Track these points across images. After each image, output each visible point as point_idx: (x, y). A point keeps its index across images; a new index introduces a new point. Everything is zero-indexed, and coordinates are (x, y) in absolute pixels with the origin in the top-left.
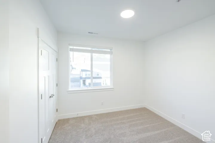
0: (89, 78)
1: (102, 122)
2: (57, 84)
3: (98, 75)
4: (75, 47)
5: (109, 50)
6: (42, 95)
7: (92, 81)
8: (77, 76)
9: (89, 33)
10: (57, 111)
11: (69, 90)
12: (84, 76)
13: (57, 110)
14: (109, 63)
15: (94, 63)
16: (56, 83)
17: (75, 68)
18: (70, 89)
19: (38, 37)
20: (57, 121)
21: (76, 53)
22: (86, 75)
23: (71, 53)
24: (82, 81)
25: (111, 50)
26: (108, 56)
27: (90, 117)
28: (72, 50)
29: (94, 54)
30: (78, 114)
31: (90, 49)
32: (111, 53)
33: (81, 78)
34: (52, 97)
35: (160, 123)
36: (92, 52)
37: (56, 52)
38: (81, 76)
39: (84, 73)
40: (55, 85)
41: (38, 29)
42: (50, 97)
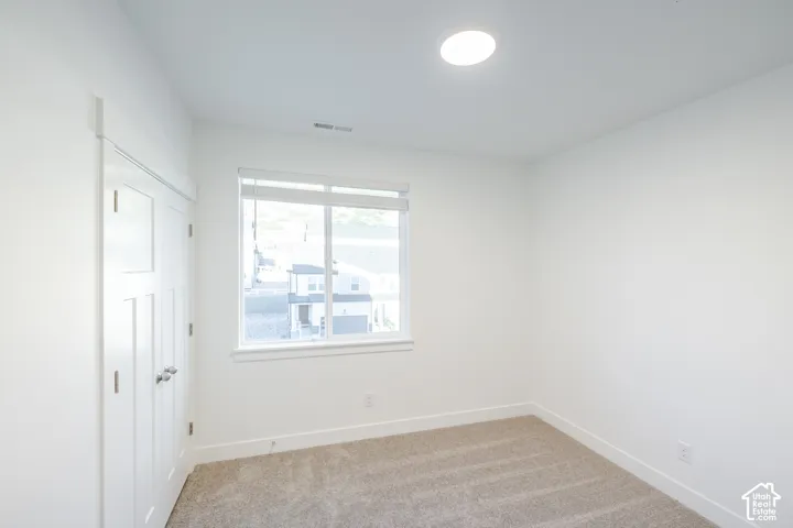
0: (319, 298)
1: (368, 475)
2: (191, 326)
3: (355, 287)
4: (261, 183)
5: (396, 195)
6: (116, 374)
7: (328, 309)
8: (275, 292)
9: (317, 125)
10: (191, 432)
11: (241, 348)
12: (303, 292)
13: (191, 426)
14: (395, 243)
15: (335, 241)
16: (187, 323)
17: (272, 263)
18: (245, 344)
19: (100, 137)
20: (191, 470)
21: (265, 206)
22: (312, 287)
23: (248, 205)
24: (294, 309)
25: (402, 192)
26: (392, 218)
27: (320, 455)
28: (251, 192)
29: (337, 211)
30: (274, 443)
31: (320, 188)
32: (403, 206)
33: (292, 298)
34: (167, 379)
35: (593, 480)
36: (328, 200)
37: (189, 199)
38: (293, 291)
39: (303, 280)
40: (182, 330)
41: (99, 102)
42: (160, 379)
